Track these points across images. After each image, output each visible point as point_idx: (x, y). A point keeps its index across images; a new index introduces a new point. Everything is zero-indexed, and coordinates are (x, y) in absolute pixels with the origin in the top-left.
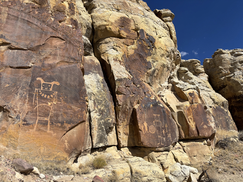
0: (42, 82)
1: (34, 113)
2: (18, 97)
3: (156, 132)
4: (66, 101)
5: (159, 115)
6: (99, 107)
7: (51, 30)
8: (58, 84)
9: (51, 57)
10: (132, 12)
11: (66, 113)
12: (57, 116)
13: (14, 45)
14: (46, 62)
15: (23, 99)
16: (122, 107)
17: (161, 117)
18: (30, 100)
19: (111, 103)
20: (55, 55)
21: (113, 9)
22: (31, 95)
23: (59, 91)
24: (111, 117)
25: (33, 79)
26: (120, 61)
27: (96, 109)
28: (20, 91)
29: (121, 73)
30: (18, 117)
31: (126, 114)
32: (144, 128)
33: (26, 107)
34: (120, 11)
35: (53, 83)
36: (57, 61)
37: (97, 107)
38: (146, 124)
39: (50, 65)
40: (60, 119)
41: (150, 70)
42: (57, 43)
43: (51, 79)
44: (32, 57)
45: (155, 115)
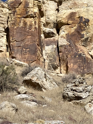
0: (25, 50)
1: (22, 58)
2: (18, 54)
3: (77, 68)
4: (31, 55)
5: (81, 61)
6: (50, 58)
7: (27, 33)
8: (29, 50)
9: (27, 42)
10: (79, 6)
11: (30, 58)
12: (28, 59)
13: (17, 40)
14: (26, 44)
15: (19, 55)
16: (62, 58)
17: (82, 61)
18: (21, 55)
19: (57, 57)
20: (29, 41)
21: (68, 9)
22: (21, 54)
23: (29, 52)
24: (56, 62)
25: (22, 49)
26: (64, 37)
27: (48, 59)
28: (19, 53)
29: (62, 43)
30: (18, 59)
31: (64, 61)
32: (71, 66)
33: (20, 57)
34: (72, 9)
35: (27, 50)
36: (29, 43)
37: (49, 58)
38: (72, 65)
39: (27, 44)
40: (29, 60)
41: (83, 39)
42: (29, 37)
43: (27, 49)
44: (22, 43)
45: (78, 60)
